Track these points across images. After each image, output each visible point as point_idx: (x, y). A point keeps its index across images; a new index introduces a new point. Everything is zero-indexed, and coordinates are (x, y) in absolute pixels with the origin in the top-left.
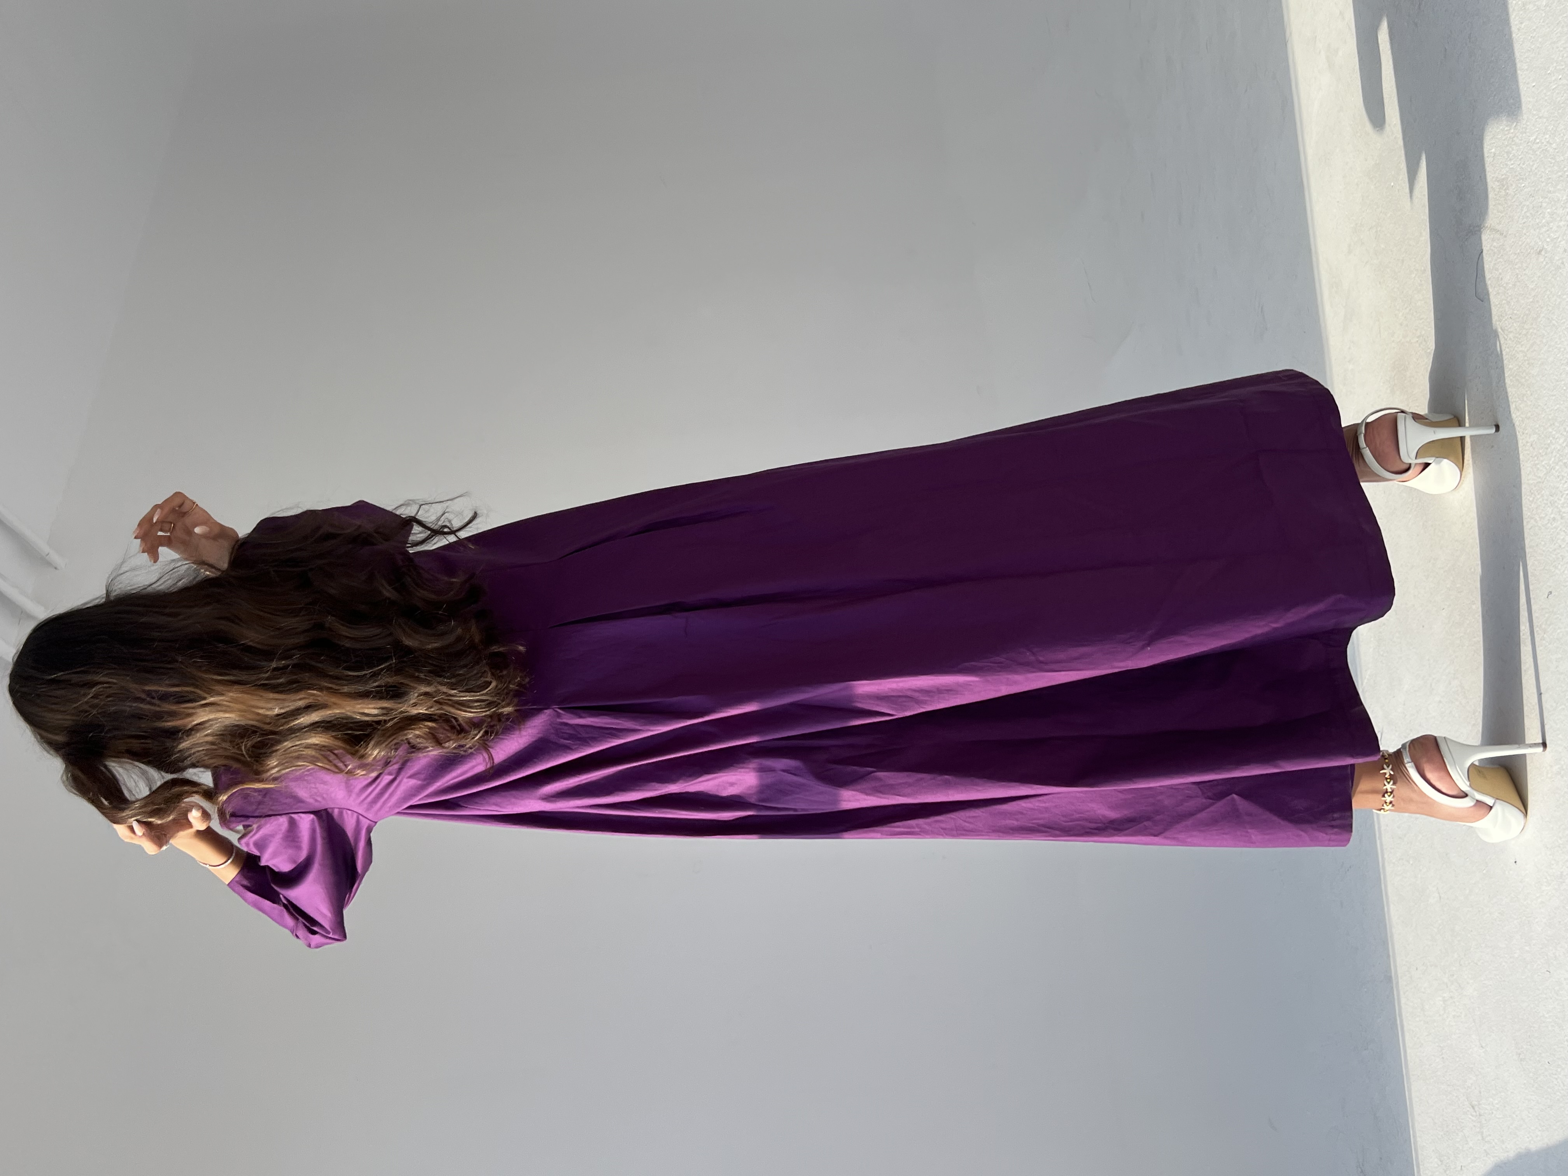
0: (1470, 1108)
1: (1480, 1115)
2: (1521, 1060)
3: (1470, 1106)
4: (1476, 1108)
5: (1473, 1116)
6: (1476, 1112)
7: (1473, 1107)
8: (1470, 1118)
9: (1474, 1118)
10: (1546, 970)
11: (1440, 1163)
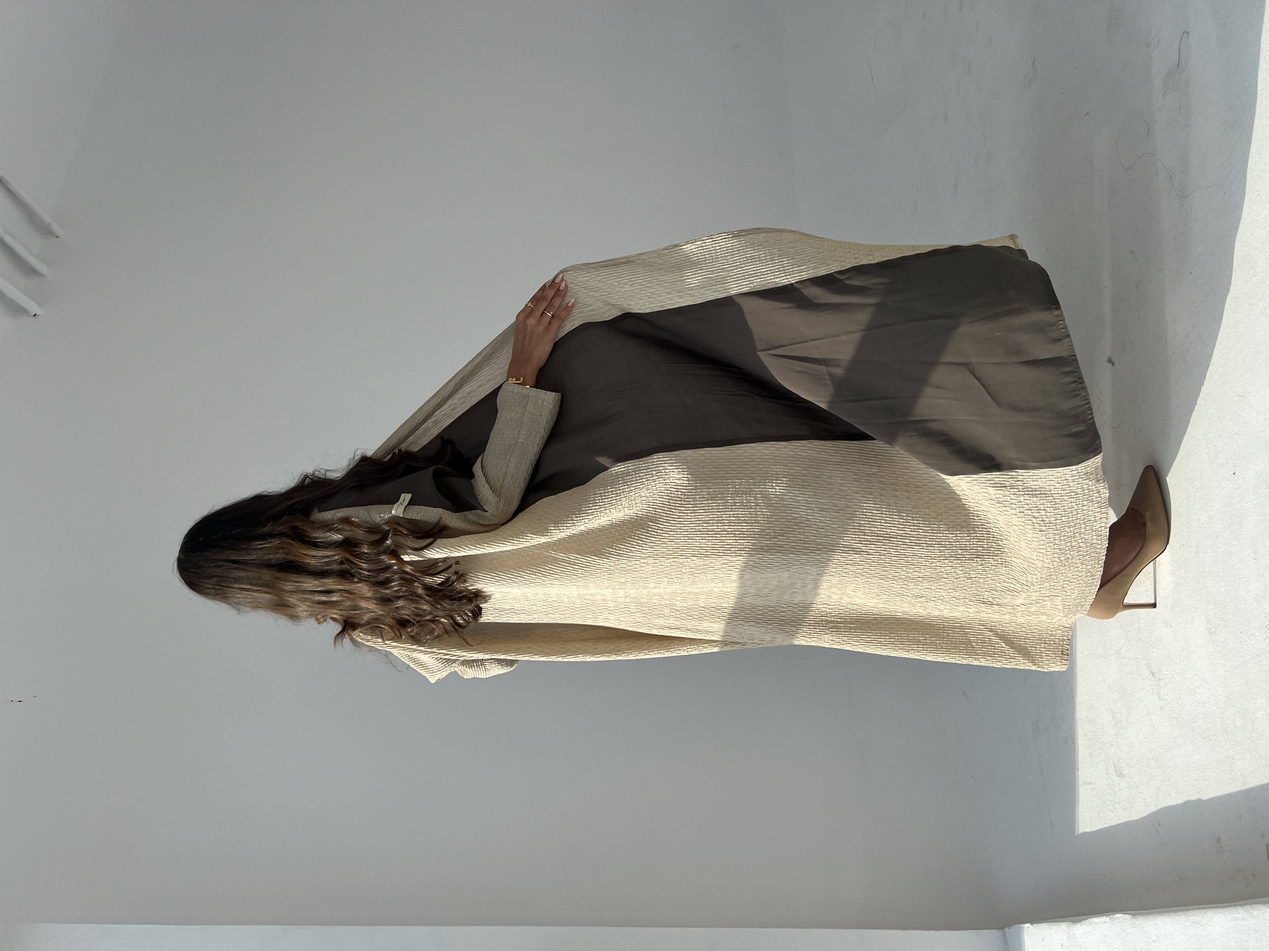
0: (1149, 674)
1: (1159, 680)
2: (1211, 633)
3: (1150, 674)
4: (1156, 675)
5: (1151, 681)
6: (1155, 677)
7: (1153, 674)
8: (1149, 683)
9: (1152, 683)
10: (1251, 558)
11: (1111, 719)
